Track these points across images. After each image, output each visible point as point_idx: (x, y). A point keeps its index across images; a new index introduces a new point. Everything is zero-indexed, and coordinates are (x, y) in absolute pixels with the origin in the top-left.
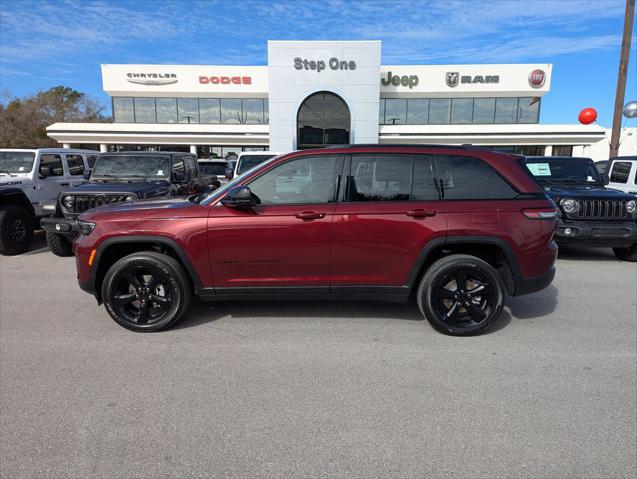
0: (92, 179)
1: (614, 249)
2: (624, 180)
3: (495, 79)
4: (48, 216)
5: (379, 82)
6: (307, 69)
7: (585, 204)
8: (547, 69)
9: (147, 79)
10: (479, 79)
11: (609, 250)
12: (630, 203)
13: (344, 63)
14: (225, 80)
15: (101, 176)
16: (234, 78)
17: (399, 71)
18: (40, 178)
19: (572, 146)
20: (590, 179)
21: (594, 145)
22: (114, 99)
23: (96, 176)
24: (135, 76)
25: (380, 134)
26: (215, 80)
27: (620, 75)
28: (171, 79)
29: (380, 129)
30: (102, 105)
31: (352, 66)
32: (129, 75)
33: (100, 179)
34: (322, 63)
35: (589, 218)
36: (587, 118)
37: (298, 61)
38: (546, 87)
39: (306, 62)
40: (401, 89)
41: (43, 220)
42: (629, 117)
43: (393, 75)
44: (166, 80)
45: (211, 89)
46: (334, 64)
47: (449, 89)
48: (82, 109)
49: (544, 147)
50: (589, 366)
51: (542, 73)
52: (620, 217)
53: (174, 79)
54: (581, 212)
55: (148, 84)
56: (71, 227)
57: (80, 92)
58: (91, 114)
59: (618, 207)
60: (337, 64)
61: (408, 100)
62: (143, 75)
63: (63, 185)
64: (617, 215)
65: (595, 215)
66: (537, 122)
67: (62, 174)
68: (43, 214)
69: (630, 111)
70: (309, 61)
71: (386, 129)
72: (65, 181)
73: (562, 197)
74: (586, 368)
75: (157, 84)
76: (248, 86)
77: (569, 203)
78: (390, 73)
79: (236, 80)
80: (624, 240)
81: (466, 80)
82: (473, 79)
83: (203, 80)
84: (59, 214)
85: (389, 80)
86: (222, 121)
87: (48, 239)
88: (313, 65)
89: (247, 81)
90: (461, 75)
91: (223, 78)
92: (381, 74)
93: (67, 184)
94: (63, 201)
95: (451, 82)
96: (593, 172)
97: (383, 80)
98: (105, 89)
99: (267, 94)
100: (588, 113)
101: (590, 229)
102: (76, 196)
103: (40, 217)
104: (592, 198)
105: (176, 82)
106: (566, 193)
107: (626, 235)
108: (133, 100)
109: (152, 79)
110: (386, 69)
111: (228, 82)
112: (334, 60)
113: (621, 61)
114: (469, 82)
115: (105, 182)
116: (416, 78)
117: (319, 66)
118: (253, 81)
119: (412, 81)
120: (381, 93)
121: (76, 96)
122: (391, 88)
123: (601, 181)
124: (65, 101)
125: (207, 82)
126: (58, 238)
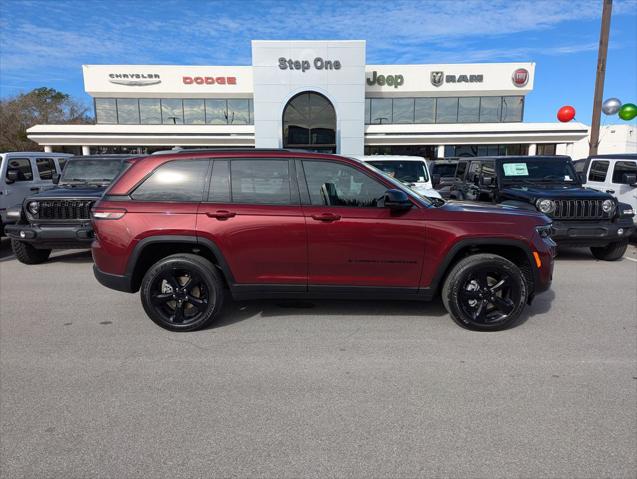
0: (61, 183)
1: (592, 249)
2: (602, 179)
3: (479, 78)
4: (13, 223)
5: (364, 81)
6: (292, 68)
7: (561, 204)
8: (530, 67)
9: (130, 79)
10: (463, 78)
11: (587, 250)
12: (605, 202)
13: (329, 62)
14: (209, 81)
15: (71, 181)
16: (218, 79)
17: (385, 70)
18: (8, 183)
19: (555, 144)
20: (567, 178)
21: (577, 143)
22: (96, 100)
23: (66, 181)
24: (117, 76)
25: (366, 134)
26: (199, 80)
27: (598, 73)
28: (154, 80)
29: (366, 129)
30: (86, 106)
31: (337, 65)
32: (111, 76)
33: (69, 184)
34: (306, 62)
35: (565, 218)
36: (566, 116)
37: (282, 61)
38: (529, 86)
39: (290, 62)
40: (386, 89)
41: (7, 227)
42: (608, 114)
43: (378, 75)
44: (148, 80)
45: (195, 89)
46: (319, 64)
47: (434, 89)
48: (66, 110)
49: (528, 145)
50: (556, 374)
51: (524, 71)
52: (596, 215)
53: (157, 80)
54: (557, 212)
55: (131, 84)
56: (36, 234)
57: (64, 93)
58: (76, 115)
59: (594, 206)
60: (322, 64)
61: (394, 99)
62: (125, 76)
63: (32, 189)
64: (593, 214)
65: (572, 215)
66: (521, 121)
67: (31, 178)
68: (8, 220)
69: (608, 109)
70: (293, 61)
71: (372, 129)
72: (36, 186)
73: (539, 197)
74: (554, 376)
75: (140, 85)
76: (232, 86)
77: (546, 203)
78: (375, 73)
79: (221, 81)
80: (601, 239)
81: (451, 79)
82: (457, 78)
83: (187, 80)
84: (24, 220)
85: (375, 80)
86: (207, 121)
87: (13, 248)
88: (297, 65)
89: (232, 81)
90: (446, 74)
91: (207, 79)
92: (367, 74)
93: (37, 189)
94: (29, 207)
95: (436, 80)
96: (571, 172)
97: (368, 80)
98: (87, 90)
99: (252, 94)
100: (566, 111)
101: (566, 229)
102: (41, 202)
103: (5, 224)
104: (568, 198)
105: (160, 82)
106: (542, 193)
107: (602, 235)
108: (116, 100)
109: (135, 79)
110: (371, 69)
111: (212, 83)
112: (318, 60)
113: (599, 60)
114: (454, 81)
115: (73, 186)
116: (401, 77)
117: (304, 66)
118: (237, 81)
119: (396, 81)
120: (366, 93)
121: (59, 97)
122: (376, 88)
123: (579, 180)
124: (48, 102)
125: (191, 83)
126: (23, 246)
